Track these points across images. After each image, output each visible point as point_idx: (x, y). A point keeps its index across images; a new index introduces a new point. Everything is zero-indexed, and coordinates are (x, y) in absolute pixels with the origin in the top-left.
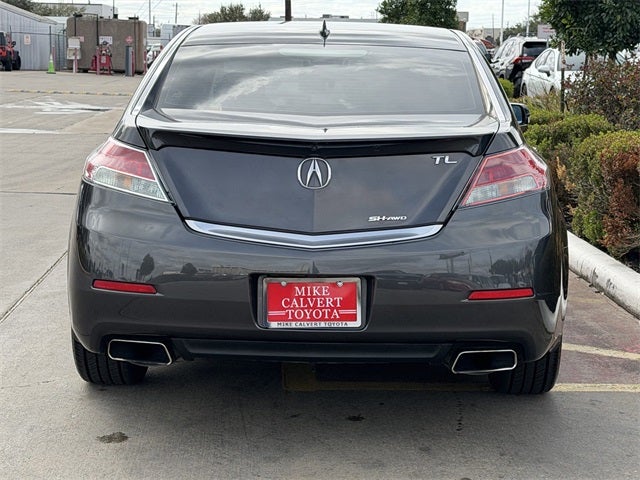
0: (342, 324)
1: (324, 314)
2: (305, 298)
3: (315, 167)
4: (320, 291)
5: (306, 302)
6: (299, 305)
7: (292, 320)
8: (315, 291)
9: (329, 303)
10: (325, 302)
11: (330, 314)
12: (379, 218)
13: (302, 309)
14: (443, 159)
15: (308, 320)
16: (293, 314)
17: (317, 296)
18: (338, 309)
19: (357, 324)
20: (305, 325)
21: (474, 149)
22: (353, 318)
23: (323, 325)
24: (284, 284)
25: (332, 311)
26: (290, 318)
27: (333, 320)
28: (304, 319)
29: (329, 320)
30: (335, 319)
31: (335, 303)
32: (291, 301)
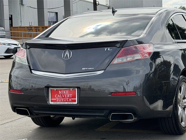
0: (72, 103)
1: (67, 99)
2: (62, 94)
3: (67, 53)
4: (66, 92)
5: (62, 96)
6: (60, 97)
7: (58, 102)
8: (64, 92)
9: (68, 96)
10: (67, 96)
11: (69, 100)
12: (85, 69)
13: (61, 98)
14: (107, 49)
15: (62, 102)
16: (58, 100)
17: (65, 94)
18: (71, 98)
19: (76, 103)
20: (62, 103)
21: (118, 45)
22: (75, 101)
23: (66, 103)
24: (55, 90)
25: (69, 99)
26: (57, 101)
27: (69, 102)
28: (61, 101)
29: (68, 102)
30: (70, 101)
31: (70, 96)
32: (58, 95)
